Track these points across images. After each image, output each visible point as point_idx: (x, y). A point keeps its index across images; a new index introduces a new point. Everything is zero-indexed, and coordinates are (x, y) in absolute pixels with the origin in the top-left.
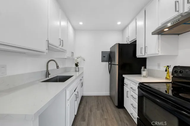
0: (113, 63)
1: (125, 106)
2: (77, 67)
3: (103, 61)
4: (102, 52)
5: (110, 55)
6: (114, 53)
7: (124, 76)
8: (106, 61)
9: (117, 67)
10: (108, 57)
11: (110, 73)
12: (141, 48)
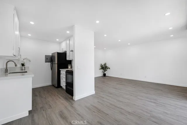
0: (53, 63)
1: (61, 85)
2: (24, 67)
3: (46, 62)
4: (45, 55)
5: (51, 58)
6: (55, 57)
7: (60, 70)
8: (49, 62)
9: (56, 65)
10: (50, 59)
11: (51, 69)
12: (68, 56)
